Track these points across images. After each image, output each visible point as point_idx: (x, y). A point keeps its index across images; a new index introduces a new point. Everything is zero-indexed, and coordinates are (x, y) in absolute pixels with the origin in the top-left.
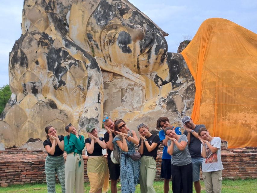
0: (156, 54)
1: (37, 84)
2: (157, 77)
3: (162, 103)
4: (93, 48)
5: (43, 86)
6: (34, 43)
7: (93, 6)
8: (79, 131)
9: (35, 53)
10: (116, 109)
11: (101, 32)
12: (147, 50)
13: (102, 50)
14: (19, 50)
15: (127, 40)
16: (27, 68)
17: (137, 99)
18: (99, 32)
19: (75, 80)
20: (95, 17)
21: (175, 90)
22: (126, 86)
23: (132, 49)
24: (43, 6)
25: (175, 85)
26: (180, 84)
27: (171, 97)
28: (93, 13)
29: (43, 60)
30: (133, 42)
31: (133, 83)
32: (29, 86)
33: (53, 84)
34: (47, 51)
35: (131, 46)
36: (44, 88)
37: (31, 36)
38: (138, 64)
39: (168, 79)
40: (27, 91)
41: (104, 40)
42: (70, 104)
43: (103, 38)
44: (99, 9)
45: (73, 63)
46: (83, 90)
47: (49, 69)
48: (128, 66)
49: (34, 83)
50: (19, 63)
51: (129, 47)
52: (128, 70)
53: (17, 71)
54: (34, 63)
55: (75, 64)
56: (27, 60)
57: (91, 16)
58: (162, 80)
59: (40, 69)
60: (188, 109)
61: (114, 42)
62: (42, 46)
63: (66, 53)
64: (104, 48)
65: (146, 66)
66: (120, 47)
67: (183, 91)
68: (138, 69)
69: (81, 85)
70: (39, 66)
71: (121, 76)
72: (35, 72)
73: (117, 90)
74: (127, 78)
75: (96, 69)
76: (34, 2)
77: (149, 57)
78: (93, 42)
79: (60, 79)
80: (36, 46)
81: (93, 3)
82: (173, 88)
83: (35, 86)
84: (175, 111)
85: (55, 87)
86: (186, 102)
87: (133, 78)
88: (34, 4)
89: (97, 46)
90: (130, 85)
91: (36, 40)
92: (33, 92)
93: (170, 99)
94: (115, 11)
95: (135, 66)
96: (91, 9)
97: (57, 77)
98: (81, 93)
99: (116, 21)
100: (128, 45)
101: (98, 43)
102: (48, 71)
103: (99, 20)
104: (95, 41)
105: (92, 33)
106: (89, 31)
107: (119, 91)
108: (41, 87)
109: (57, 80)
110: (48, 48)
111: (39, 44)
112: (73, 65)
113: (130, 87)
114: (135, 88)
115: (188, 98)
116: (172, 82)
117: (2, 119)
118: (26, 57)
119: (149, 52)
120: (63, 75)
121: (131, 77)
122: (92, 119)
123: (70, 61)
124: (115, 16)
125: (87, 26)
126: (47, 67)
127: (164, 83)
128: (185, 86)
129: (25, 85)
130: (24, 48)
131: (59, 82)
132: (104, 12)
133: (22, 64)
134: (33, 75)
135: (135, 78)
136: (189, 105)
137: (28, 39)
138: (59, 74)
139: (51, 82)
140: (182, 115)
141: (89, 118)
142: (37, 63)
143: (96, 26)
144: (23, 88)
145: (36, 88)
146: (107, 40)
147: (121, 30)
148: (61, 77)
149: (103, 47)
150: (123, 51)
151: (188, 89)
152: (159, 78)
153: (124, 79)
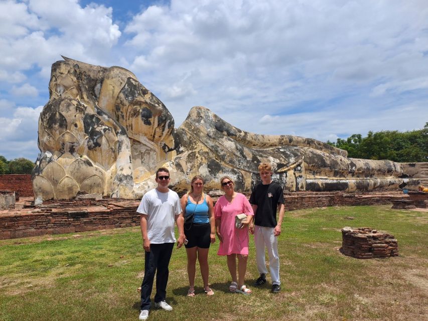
0: (168, 128)
1: (75, 144)
2: (165, 145)
3: (172, 165)
4: (118, 118)
5: (80, 146)
6: (72, 108)
7: (121, 83)
8: (118, 185)
9: (74, 117)
10: (138, 168)
11: (129, 106)
12: (163, 125)
13: (126, 120)
14: (58, 113)
15: (148, 115)
16: (66, 129)
17: (152, 161)
18: (127, 105)
19: (108, 143)
20: (124, 93)
21: (179, 156)
22: (145, 150)
23: (152, 122)
24: (75, 76)
25: (179, 152)
26: (182, 152)
27: (177, 161)
28: (122, 89)
29: (81, 124)
30: (153, 117)
31: (149, 149)
32: (68, 145)
33: (88, 145)
34: (83, 116)
35: (151, 120)
36: (80, 148)
37: (69, 101)
38: (154, 134)
39: (173, 147)
40: (65, 150)
41: (130, 113)
42: (102, 163)
43: (129, 110)
44: (126, 87)
45: (107, 129)
46: (114, 152)
47: (85, 132)
48: (146, 135)
49: (73, 143)
50: (58, 124)
51: (150, 121)
52: (145, 138)
53: (56, 131)
54: (73, 125)
55: (109, 129)
56: (66, 122)
57: (120, 92)
58: (168, 148)
59: (78, 131)
60: (190, 170)
61: (138, 115)
62: (79, 111)
63: (98, 120)
64: (129, 119)
65: (160, 137)
66: (142, 119)
67: (186, 157)
68: (153, 138)
69: (113, 148)
70: (77, 128)
71: (139, 142)
72: (74, 133)
73: (138, 153)
74: (144, 145)
75: (126, 135)
76: (67, 71)
77: (163, 130)
78: (120, 113)
79: (95, 141)
80: (74, 110)
81: (121, 81)
82: (177, 154)
83: (73, 146)
84: (182, 171)
85: (90, 148)
86: (189, 165)
87: (149, 145)
88: (67, 73)
89: (123, 116)
90: (147, 150)
91: (74, 105)
92: (70, 151)
93: (177, 162)
94: (139, 91)
95: (152, 135)
96: (120, 86)
97: (93, 139)
98: (113, 154)
99: (140, 99)
100: (150, 119)
101: (124, 114)
102: (85, 134)
103: (127, 96)
104: (122, 112)
105: (121, 105)
106: (118, 104)
107: (139, 154)
108: (78, 147)
109: (92, 142)
110: (84, 114)
111: (77, 110)
112: (107, 131)
113: (147, 151)
114: (151, 153)
115: (191, 162)
116: (176, 150)
117: (39, 174)
118: (65, 120)
119: (164, 126)
120: (98, 138)
121: (147, 144)
122: (128, 176)
123: (104, 127)
124: (139, 94)
125: (117, 100)
126: (84, 130)
127: (170, 150)
128: (186, 153)
129: (63, 144)
130: (62, 111)
131: (94, 144)
132: (131, 90)
133: (61, 126)
134: (72, 136)
135: (150, 144)
136: (192, 167)
137: (66, 103)
138: (95, 137)
139: (86, 143)
140: (187, 174)
141: (125, 175)
142: (76, 125)
143: (125, 100)
144: (61, 147)
145: (74, 147)
146: (132, 112)
147: (144, 106)
148: (96, 140)
149: (127, 118)
150: (145, 123)
151: (189, 156)
152: (167, 146)
153: (142, 145)
